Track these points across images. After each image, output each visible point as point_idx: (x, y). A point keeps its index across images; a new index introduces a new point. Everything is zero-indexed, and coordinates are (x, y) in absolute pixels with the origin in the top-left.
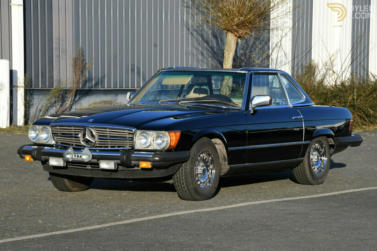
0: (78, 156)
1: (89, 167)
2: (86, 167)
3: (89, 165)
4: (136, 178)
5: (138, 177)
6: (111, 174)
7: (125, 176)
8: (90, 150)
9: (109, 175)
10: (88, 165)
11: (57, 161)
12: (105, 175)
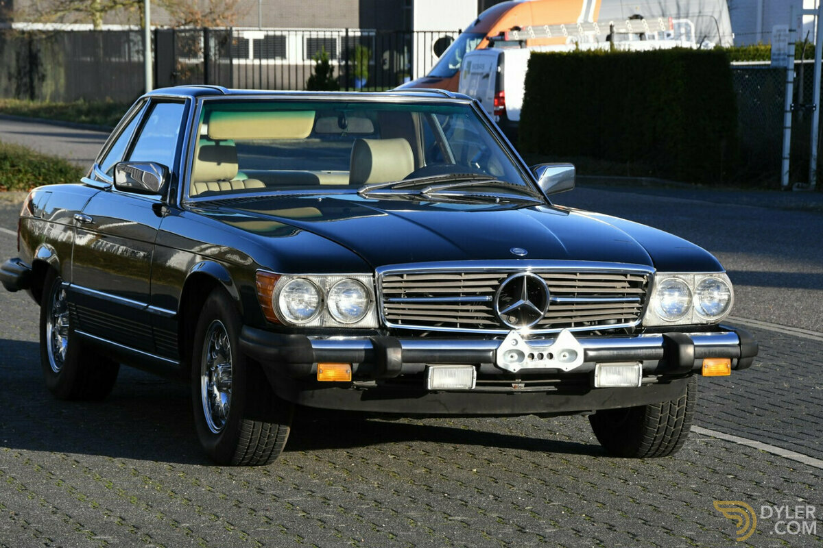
0: (541, 357)
1: (520, 386)
2: (510, 385)
3: (520, 380)
4: (630, 406)
5: (634, 405)
6: (567, 402)
7: (603, 404)
8: (575, 334)
9: (561, 404)
10: (517, 380)
11: (452, 375)
12: (551, 406)
